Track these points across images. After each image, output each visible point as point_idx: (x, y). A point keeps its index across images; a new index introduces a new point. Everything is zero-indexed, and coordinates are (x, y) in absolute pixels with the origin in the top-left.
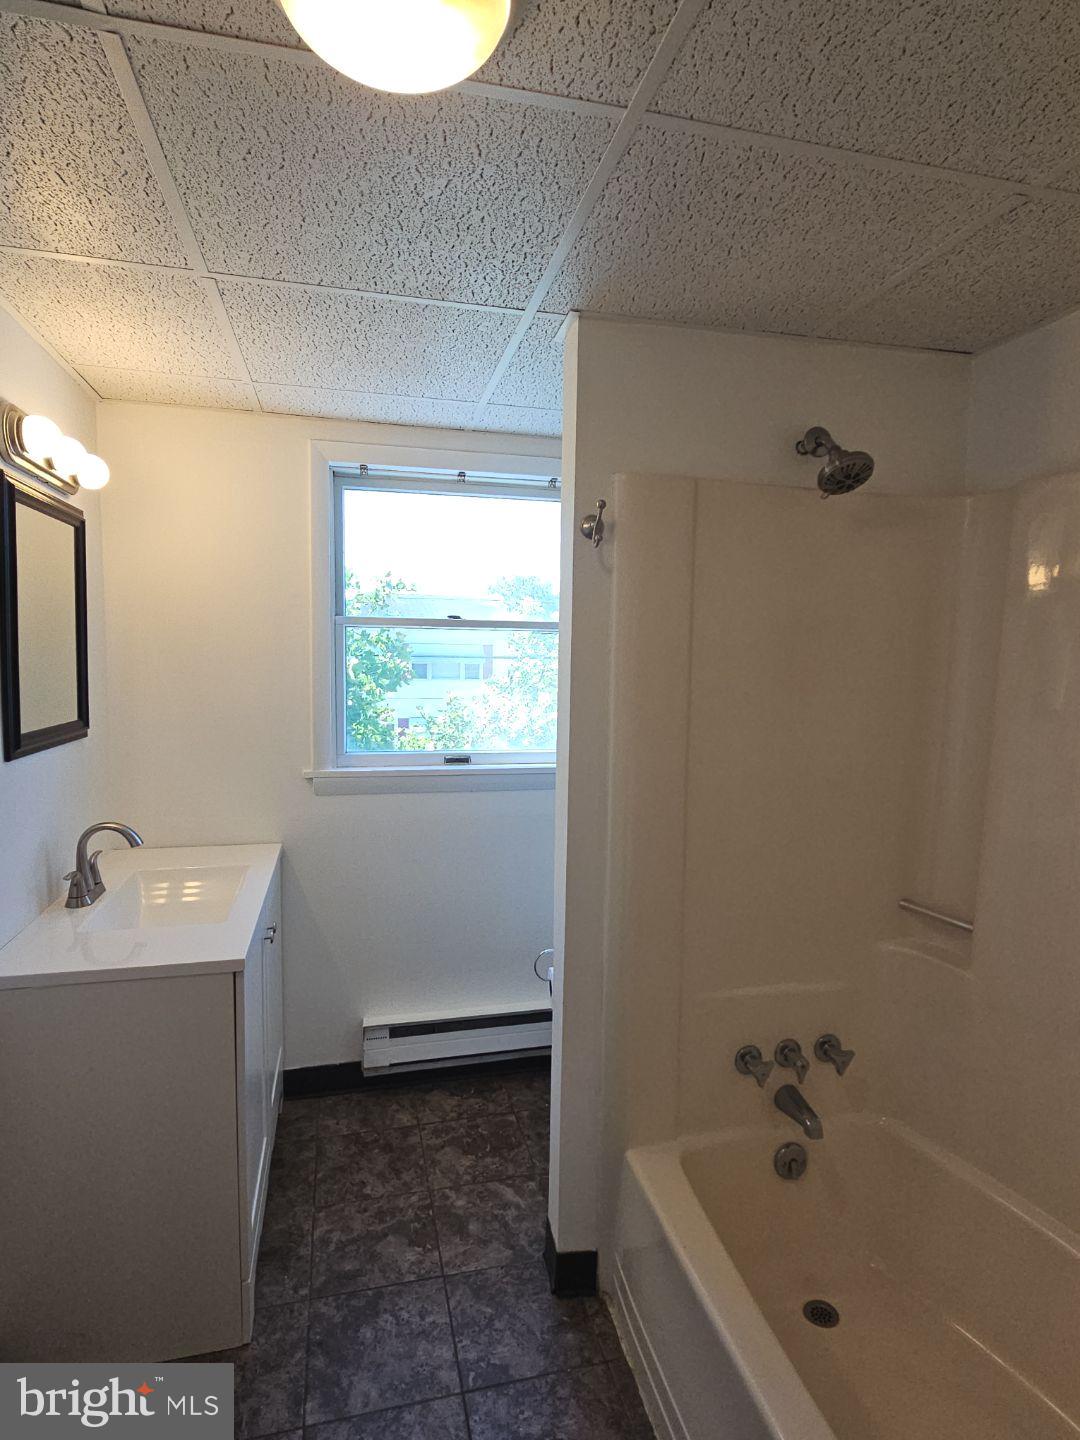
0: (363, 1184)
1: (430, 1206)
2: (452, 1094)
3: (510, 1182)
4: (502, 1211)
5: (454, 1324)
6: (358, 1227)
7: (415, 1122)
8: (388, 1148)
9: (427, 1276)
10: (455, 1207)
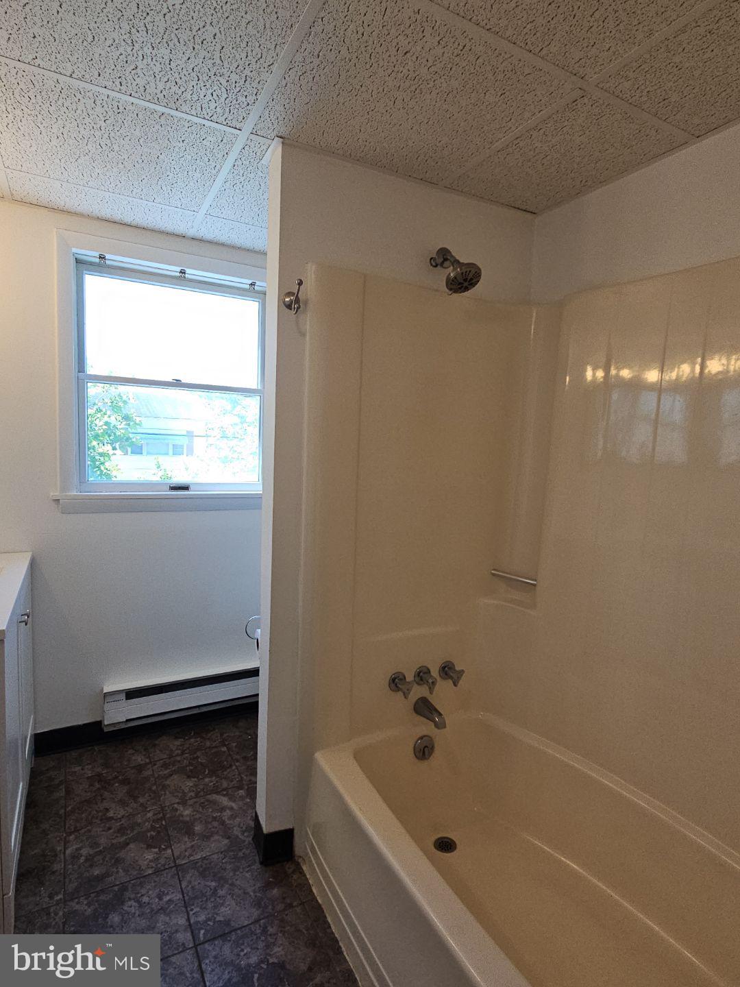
0: (107, 810)
1: (163, 818)
2: (176, 738)
3: (225, 793)
4: (219, 814)
5: (186, 898)
6: (103, 841)
7: (148, 760)
8: (126, 782)
9: (162, 868)
10: (182, 816)
